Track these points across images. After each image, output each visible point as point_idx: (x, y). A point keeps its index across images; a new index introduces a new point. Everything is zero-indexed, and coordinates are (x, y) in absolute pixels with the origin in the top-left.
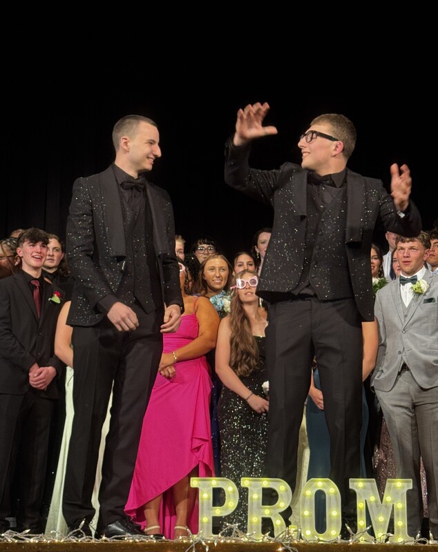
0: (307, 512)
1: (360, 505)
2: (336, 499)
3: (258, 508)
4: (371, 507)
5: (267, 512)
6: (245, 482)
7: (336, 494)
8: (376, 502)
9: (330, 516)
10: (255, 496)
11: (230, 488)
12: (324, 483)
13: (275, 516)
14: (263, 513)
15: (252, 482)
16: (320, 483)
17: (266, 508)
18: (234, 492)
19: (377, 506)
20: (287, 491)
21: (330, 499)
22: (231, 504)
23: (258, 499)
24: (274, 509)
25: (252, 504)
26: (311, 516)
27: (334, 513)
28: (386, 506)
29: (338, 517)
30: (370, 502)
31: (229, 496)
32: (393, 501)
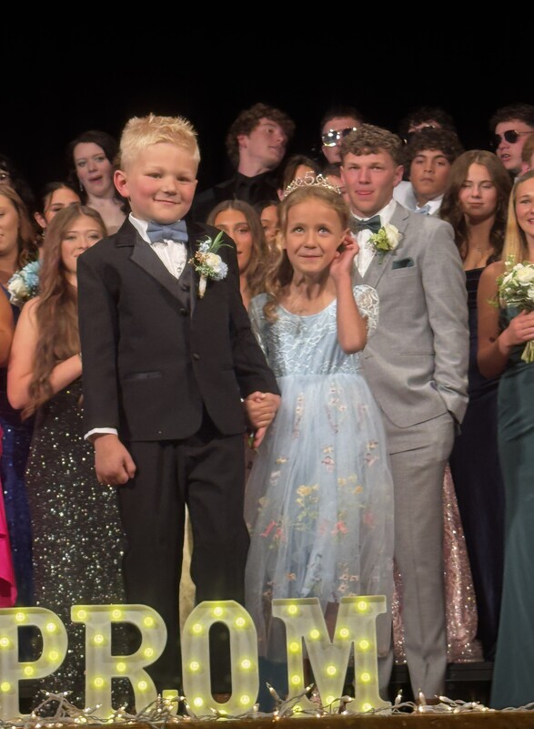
0: (195, 665)
1: (294, 647)
2: (249, 639)
3: (106, 660)
4: (313, 650)
5: (121, 667)
6: (80, 613)
7: (247, 628)
8: (322, 639)
9: (238, 670)
10: (99, 639)
11: (51, 626)
12: (226, 610)
13: (136, 674)
14: (114, 670)
15: (92, 614)
16: (218, 610)
17: (118, 661)
18: (58, 633)
19: (324, 648)
20: (157, 626)
21: (237, 638)
22: (54, 656)
23: (104, 645)
24: (135, 661)
25: (93, 654)
26: (202, 671)
27: (245, 664)
28: (340, 647)
29: (252, 670)
30: (310, 641)
31: (50, 640)
32: (353, 637)
